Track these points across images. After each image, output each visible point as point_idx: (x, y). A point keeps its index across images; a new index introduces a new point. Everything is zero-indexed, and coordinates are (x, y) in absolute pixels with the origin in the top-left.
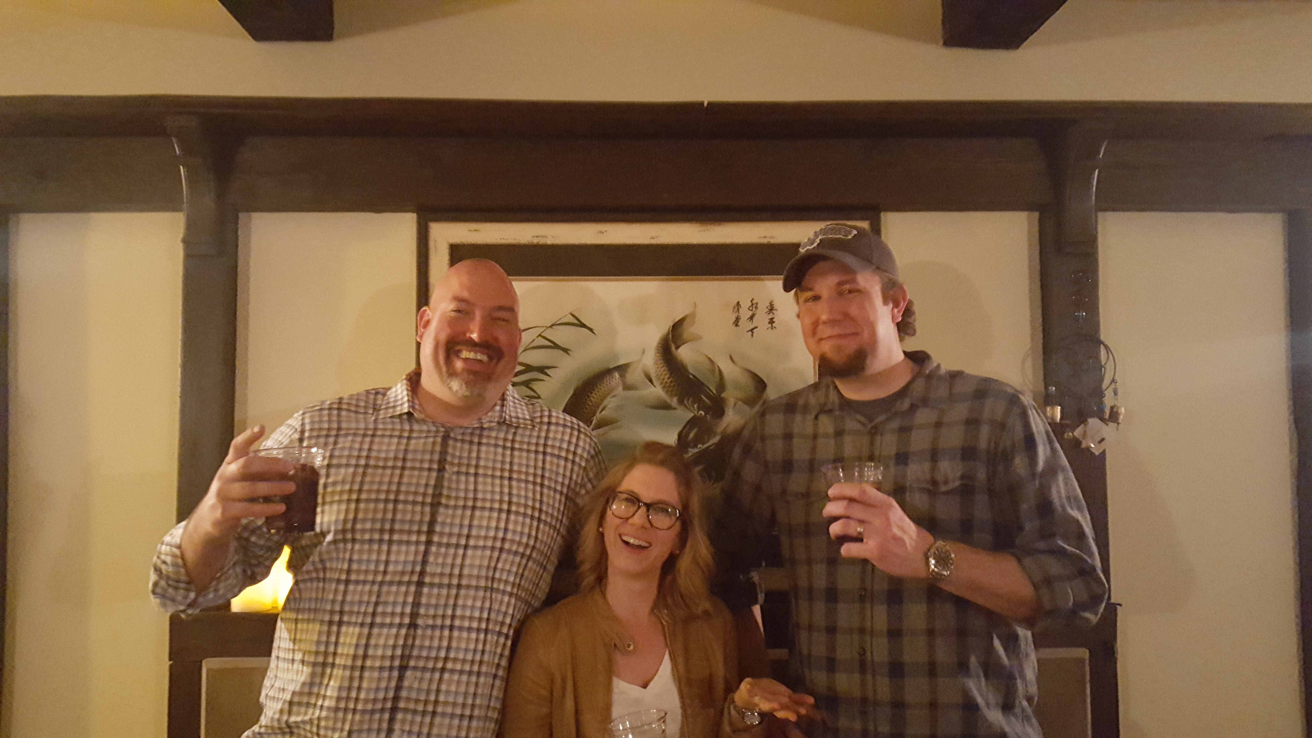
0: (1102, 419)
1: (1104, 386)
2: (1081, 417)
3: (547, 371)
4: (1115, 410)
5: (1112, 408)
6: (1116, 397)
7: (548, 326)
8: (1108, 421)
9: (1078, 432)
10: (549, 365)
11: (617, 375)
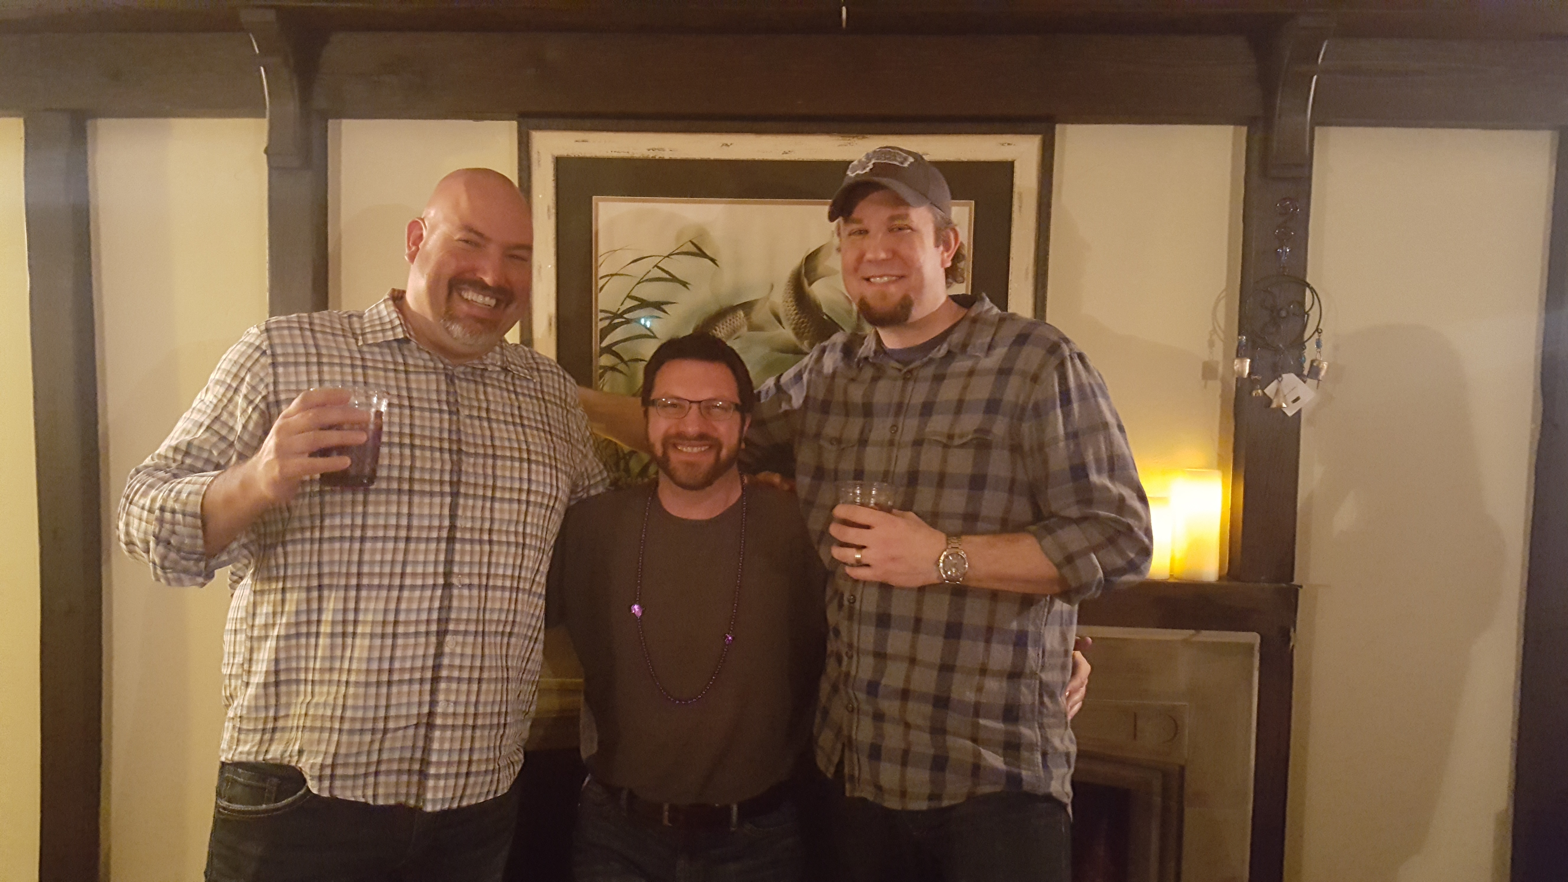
0: (1300, 375)
1: (1306, 337)
2: (1276, 373)
3: (664, 307)
4: (1315, 364)
5: (1312, 362)
6: (1319, 350)
7: (665, 255)
8: (1308, 376)
9: (1270, 390)
10: (665, 300)
11: (741, 313)
